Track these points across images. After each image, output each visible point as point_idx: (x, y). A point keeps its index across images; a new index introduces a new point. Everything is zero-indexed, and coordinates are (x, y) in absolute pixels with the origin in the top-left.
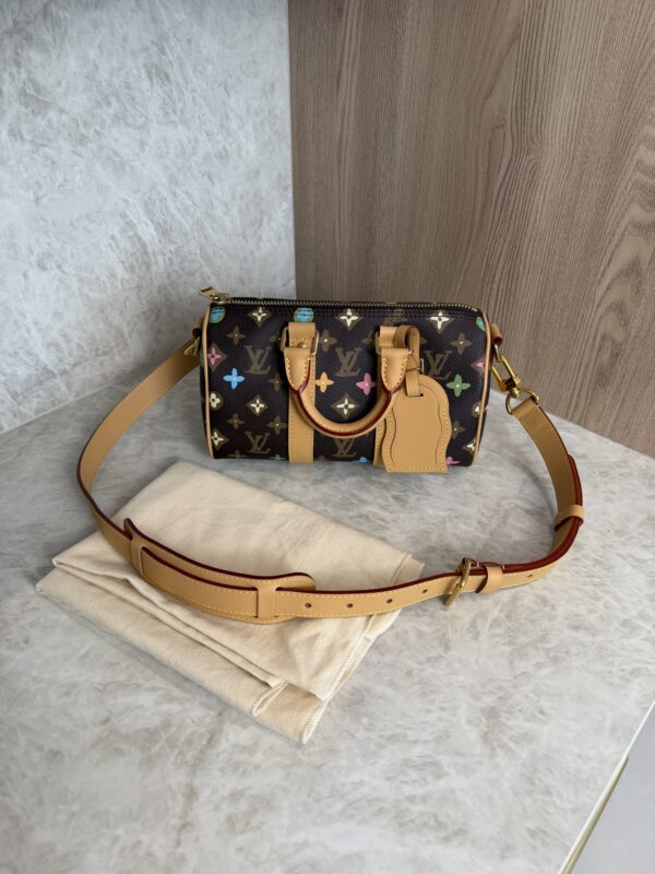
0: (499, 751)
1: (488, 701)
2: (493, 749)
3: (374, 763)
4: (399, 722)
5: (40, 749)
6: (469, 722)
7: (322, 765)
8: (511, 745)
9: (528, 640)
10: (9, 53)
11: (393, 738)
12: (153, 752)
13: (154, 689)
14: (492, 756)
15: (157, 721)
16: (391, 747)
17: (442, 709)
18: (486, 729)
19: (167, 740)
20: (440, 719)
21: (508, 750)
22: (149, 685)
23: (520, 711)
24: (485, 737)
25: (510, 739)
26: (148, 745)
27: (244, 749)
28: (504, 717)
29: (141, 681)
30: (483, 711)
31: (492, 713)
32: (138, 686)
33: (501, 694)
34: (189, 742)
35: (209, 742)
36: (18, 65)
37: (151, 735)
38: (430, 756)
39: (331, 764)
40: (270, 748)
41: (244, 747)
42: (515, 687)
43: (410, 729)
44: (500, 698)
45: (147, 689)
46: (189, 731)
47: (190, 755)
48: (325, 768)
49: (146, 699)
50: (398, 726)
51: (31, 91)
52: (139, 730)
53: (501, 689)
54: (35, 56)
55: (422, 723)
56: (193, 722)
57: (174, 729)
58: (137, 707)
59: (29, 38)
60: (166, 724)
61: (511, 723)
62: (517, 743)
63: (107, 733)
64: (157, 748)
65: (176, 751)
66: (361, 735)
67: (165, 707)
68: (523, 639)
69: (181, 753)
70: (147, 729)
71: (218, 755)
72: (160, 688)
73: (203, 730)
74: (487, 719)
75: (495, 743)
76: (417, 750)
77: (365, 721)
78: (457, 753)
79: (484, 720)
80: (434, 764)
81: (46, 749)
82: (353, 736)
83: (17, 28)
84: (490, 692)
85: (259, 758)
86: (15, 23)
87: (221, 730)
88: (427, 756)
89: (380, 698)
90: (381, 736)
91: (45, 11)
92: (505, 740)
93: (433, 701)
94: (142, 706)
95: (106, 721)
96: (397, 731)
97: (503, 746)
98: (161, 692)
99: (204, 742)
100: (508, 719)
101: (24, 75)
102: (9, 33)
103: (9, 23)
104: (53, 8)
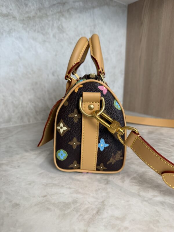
5: (11, 202)
10: (57, 17)
12: (66, 212)
13: (70, 188)
15: (70, 200)
19: (75, 208)
22: (68, 186)
26: (64, 209)
27: (117, 218)
29: (64, 185)
32: (63, 186)
34: (87, 211)
35: (98, 212)
36: (59, 20)
37: (66, 205)
40: (133, 220)
41: (117, 217)
45: (67, 188)
46: (86, 206)
47: (87, 217)
49: (65, 191)
51: (60, 27)
52: (61, 202)
54: (63, 19)
56: (89, 203)
57: (78, 205)
58: (61, 193)
59: (63, 15)
60: (75, 202)
63: (44, 201)
64: (69, 211)
65: (79, 214)
67: (75, 195)
69: (81, 215)
70: (65, 203)
71: (102, 219)
72: (73, 188)
73: (94, 207)
81: (13, 202)
83: (60, 12)
85: (126, 224)
86: (61, 11)
87: (104, 209)
91: (68, 10)
94: (63, 193)
95: (45, 196)
98: (73, 190)
99: (95, 212)
101: (60, 23)
102: (58, 12)
103: (59, 10)
104: (70, 10)
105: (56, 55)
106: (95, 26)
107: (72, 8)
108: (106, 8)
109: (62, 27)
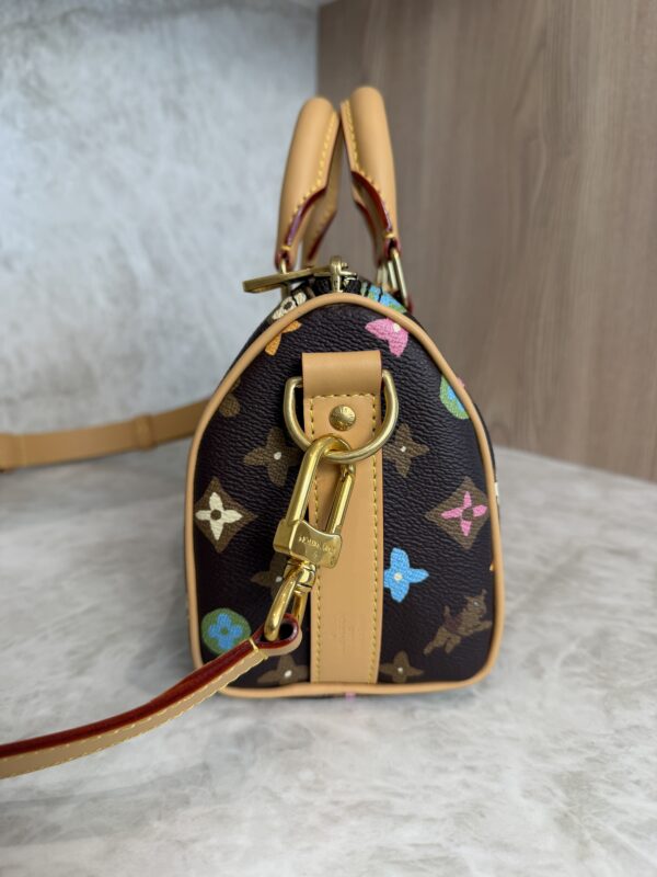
0: (595, 847)
1: (568, 763)
2: (584, 843)
3: (309, 849)
4: (379, 783)
6: (528, 794)
7: (194, 841)
8: (624, 838)
9: (635, 684)
10: (18, 42)
11: (360, 808)
14: (583, 855)
16: (353, 823)
17: (472, 769)
18: (565, 808)
20: (466, 785)
21: (618, 849)
23: (637, 783)
24: (564, 822)
25: (620, 828)
28: (602, 791)
30: (557, 778)
31: (574, 783)
33: (592, 754)
36: (26, 55)
38: (439, 845)
39: (213, 841)
42: (620, 746)
43: (401, 796)
44: (590, 760)
48: (198, 847)
50: (376, 789)
51: (33, 83)
53: (590, 746)
54: (44, 53)
55: (426, 787)
59: (43, 37)
61: (619, 800)
62: (634, 835)
66: (292, 796)
68: (623, 682)
74: (567, 792)
75: (588, 835)
76: (409, 834)
77: (307, 775)
78: (504, 846)
79: (560, 793)
80: (448, 861)
82: (275, 798)
83: (31, 24)
84: (570, 750)
85: (63, 814)
86: (31, 19)
88: (431, 845)
89: (346, 743)
90: (336, 803)
91: (64, 19)
92: (611, 829)
93: (454, 756)
96: (371, 796)
97: (607, 841)
100: (613, 794)
101: (29, 66)
102: (22, 25)
103: (25, 16)
104: (73, 19)
105: (18, 192)
106: (181, 82)
107: (83, 9)
108: (228, 17)
109: (42, 83)
